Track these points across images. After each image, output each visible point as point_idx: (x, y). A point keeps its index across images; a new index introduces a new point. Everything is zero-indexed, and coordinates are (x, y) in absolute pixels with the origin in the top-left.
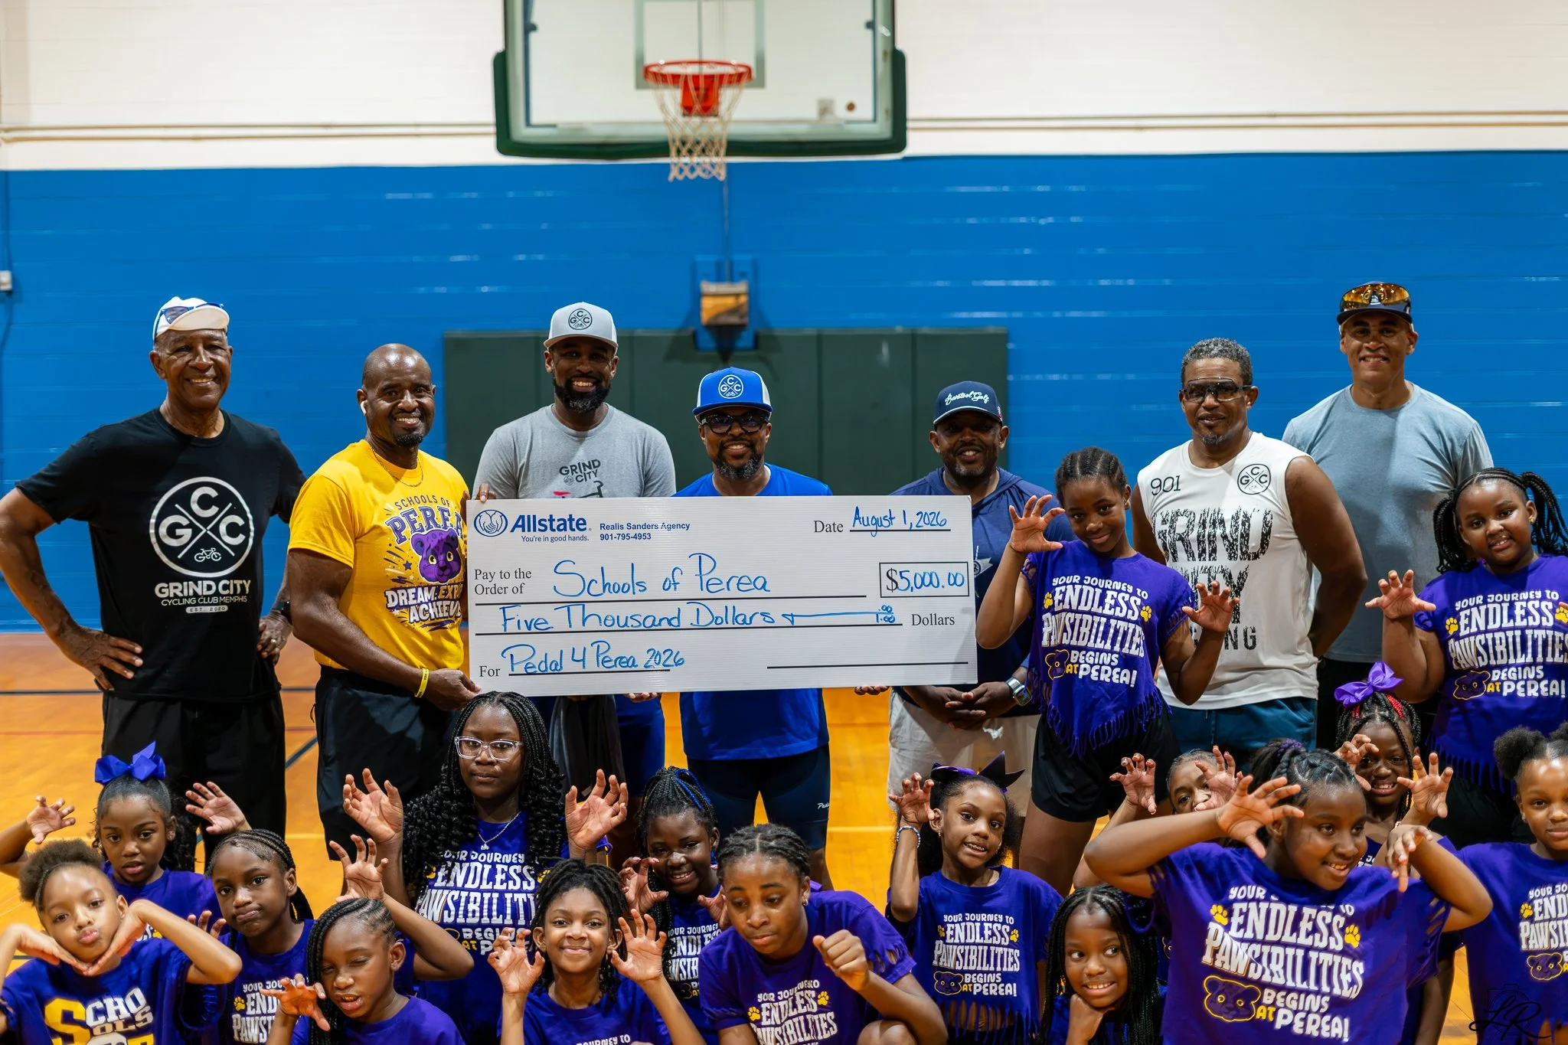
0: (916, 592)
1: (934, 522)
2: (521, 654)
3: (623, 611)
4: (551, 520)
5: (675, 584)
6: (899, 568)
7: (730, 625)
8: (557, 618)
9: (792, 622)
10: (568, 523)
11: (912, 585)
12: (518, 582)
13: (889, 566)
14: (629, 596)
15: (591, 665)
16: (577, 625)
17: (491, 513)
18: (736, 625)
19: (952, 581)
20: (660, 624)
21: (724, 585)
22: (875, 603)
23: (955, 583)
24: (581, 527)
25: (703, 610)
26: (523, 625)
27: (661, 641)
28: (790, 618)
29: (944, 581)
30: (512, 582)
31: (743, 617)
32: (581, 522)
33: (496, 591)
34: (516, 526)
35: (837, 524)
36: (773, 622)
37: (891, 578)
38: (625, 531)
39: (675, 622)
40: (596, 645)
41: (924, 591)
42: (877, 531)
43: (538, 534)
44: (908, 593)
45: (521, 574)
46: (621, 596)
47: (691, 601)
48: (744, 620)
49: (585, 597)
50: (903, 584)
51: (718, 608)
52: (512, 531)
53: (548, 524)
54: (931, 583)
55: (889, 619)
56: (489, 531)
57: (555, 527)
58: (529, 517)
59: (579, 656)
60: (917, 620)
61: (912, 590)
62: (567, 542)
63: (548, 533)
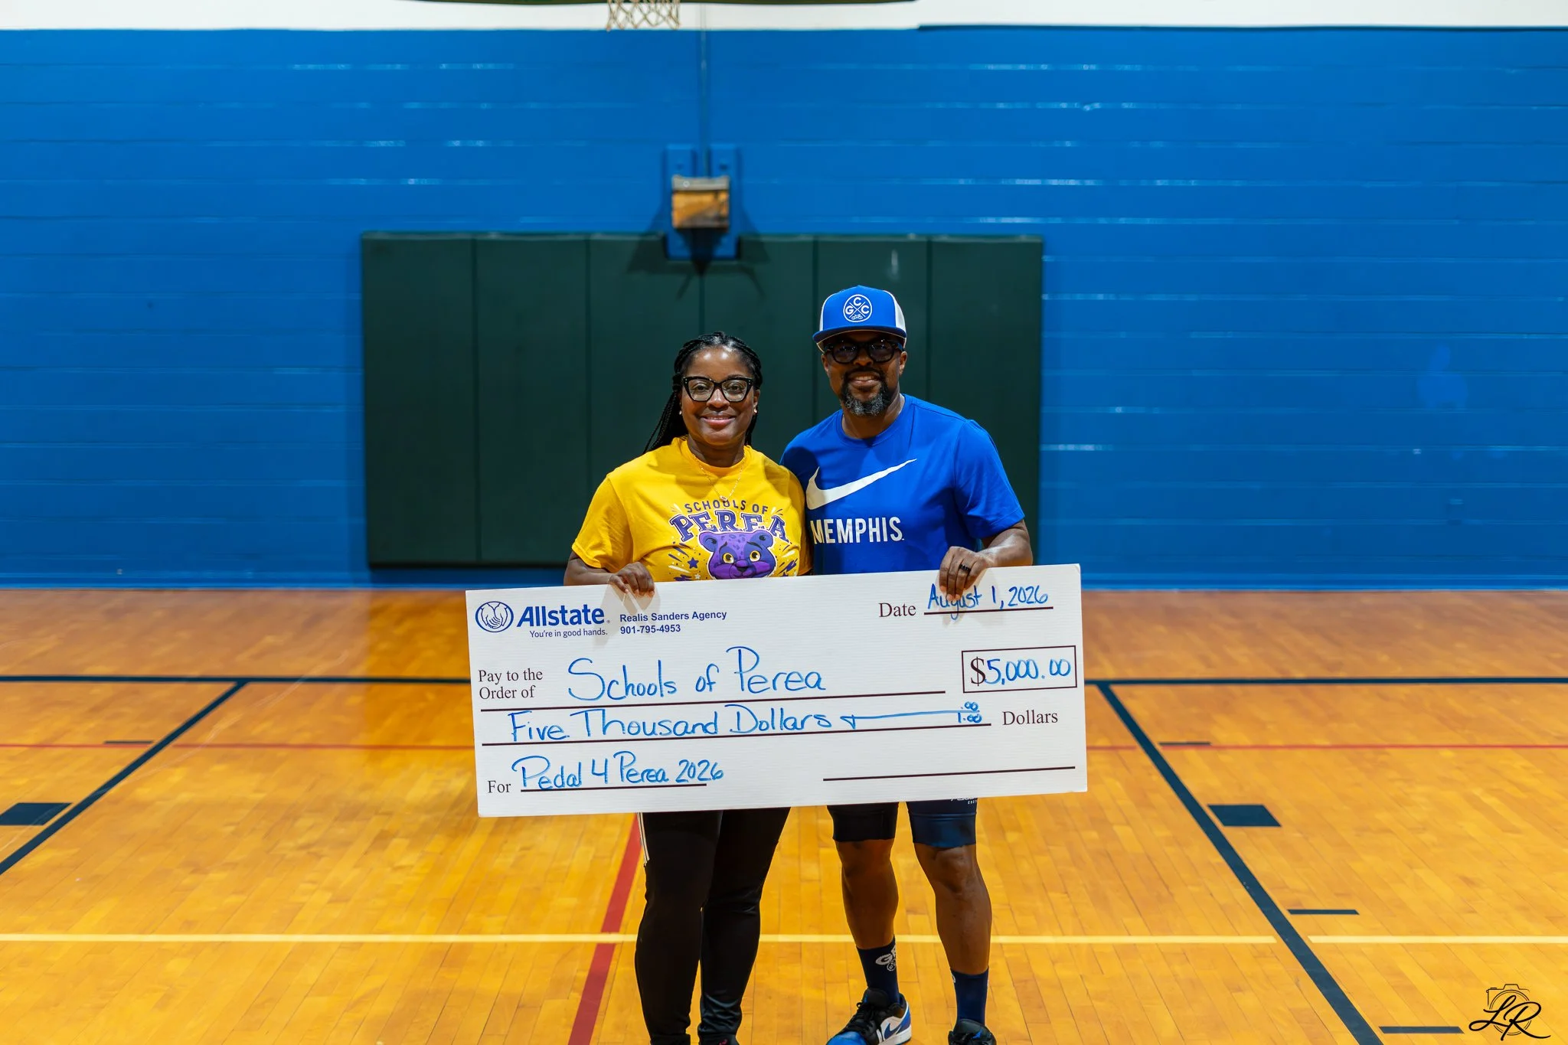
0: (1009, 685)
1: (1032, 599)
2: (534, 767)
3: (649, 716)
4: (563, 611)
5: (710, 684)
6: (987, 656)
7: (778, 730)
8: (573, 726)
9: (853, 725)
10: (583, 614)
11: (1004, 676)
12: (527, 685)
13: (974, 655)
14: (656, 699)
15: (614, 779)
16: (598, 733)
17: (494, 605)
18: (785, 731)
19: (1055, 670)
20: (693, 731)
21: (770, 684)
22: (956, 700)
23: (1058, 672)
24: (598, 619)
25: (744, 713)
26: (535, 733)
27: (695, 750)
28: (851, 720)
29: (1044, 670)
30: (522, 685)
31: (792, 721)
32: (598, 613)
33: (503, 694)
34: (523, 619)
35: (908, 606)
36: (830, 725)
37: (976, 669)
38: (649, 623)
39: (711, 729)
40: (619, 756)
41: (1019, 683)
42: (958, 612)
43: (548, 628)
44: (999, 686)
45: (531, 675)
46: (646, 699)
47: (730, 703)
48: (794, 725)
49: (605, 700)
50: (991, 675)
51: (762, 711)
52: (519, 625)
53: (559, 616)
54: (1027, 672)
55: (974, 718)
56: (493, 625)
57: (567, 620)
58: (537, 608)
59: (599, 769)
60: (1009, 718)
61: (1003, 683)
62: (583, 637)
63: (561, 627)
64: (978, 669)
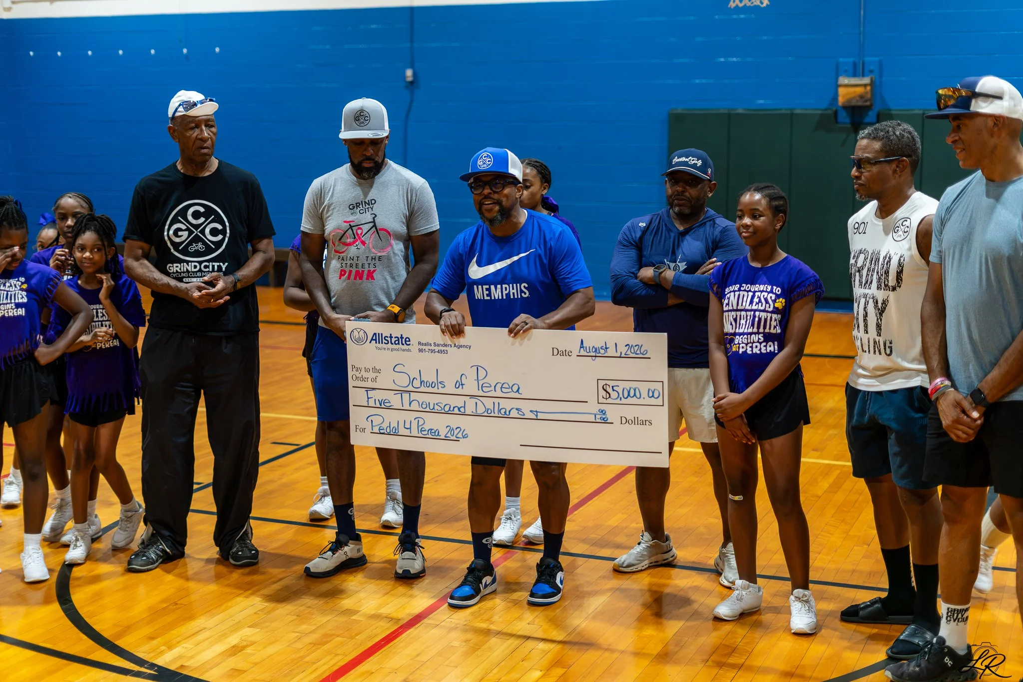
0: (624, 401)
1: (639, 352)
2: (377, 421)
3: (432, 400)
4: (391, 337)
5: (462, 385)
6: (612, 383)
7: (497, 415)
8: (395, 400)
9: (537, 416)
11: (621, 395)
12: (374, 375)
13: (604, 382)
14: (436, 390)
15: (415, 432)
16: (406, 405)
17: (359, 330)
18: (501, 415)
19: (651, 395)
20: (453, 410)
21: (493, 388)
22: (594, 407)
23: (653, 396)
24: (408, 343)
25: (479, 404)
26: (377, 402)
27: (453, 421)
28: (535, 413)
29: (644, 394)
30: (371, 375)
31: (504, 410)
33: (363, 379)
34: (372, 339)
35: (568, 350)
36: (524, 415)
37: (606, 391)
38: (433, 348)
39: (462, 410)
40: (417, 420)
41: (629, 400)
42: (596, 356)
43: (384, 346)
44: (618, 401)
45: (376, 370)
46: (431, 389)
47: (472, 397)
48: (505, 413)
49: (410, 388)
50: (614, 395)
51: (488, 403)
52: (370, 342)
53: (389, 339)
54: (635, 395)
55: (604, 419)
56: (358, 341)
57: (393, 342)
58: (379, 334)
59: (407, 425)
60: (624, 420)
61: (621, 399)
62: (401, 352)
63: (390, 345)
64: (606, 389)
